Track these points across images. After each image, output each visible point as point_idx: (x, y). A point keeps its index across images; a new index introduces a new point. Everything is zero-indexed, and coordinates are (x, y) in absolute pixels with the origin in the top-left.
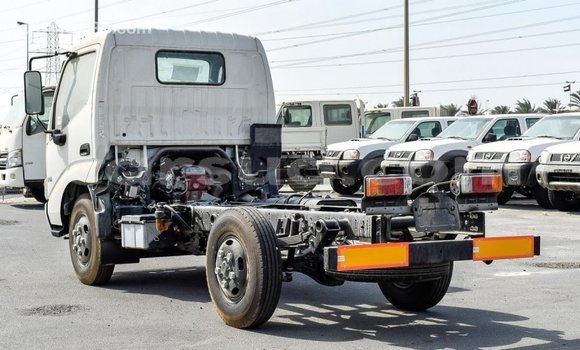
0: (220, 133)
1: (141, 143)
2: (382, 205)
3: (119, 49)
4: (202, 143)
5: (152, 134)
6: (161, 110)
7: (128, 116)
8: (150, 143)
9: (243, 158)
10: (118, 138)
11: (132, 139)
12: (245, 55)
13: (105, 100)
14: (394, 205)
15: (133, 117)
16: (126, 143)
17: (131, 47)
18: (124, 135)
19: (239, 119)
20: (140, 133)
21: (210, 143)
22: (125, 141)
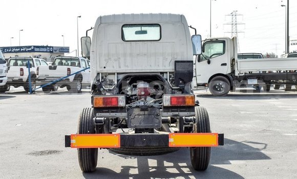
0: (158, 66)
1: (114, 71)
2: (108, 112)
3: (102, 25)
4: (148, 71)
5: (120, 67)
6: (125, 55)
7: (107, 58)
8: (118, 72)
9: (171, 79)
10: (101, 69)
11: (109, 69)
12: (173, 24)
13: (95, 50)
14: (117, 112)
15: (110, 59)
16: (106, 71)
17: (109, 24)
18: (105, 67)
19: (169, 58)
20: (113, 67)
21: (152, 71)
22: (105, 71)
